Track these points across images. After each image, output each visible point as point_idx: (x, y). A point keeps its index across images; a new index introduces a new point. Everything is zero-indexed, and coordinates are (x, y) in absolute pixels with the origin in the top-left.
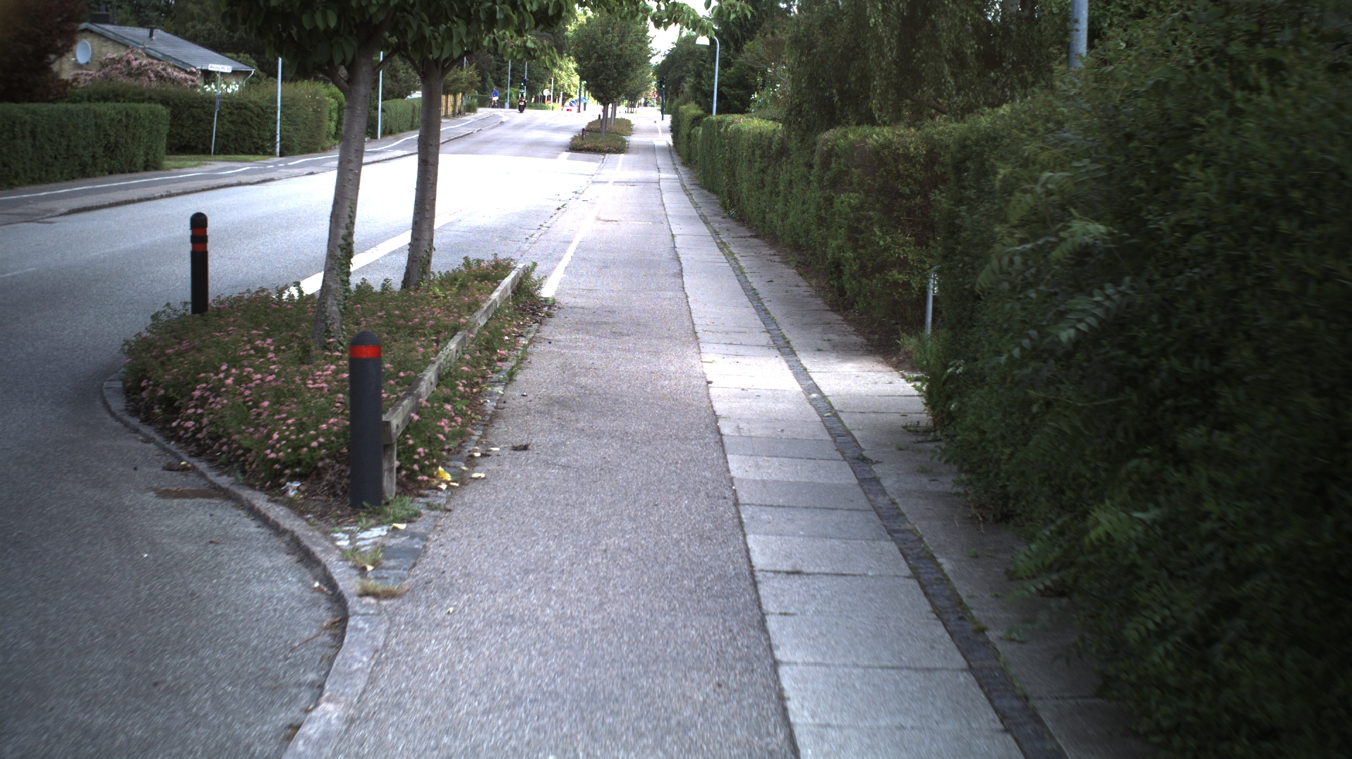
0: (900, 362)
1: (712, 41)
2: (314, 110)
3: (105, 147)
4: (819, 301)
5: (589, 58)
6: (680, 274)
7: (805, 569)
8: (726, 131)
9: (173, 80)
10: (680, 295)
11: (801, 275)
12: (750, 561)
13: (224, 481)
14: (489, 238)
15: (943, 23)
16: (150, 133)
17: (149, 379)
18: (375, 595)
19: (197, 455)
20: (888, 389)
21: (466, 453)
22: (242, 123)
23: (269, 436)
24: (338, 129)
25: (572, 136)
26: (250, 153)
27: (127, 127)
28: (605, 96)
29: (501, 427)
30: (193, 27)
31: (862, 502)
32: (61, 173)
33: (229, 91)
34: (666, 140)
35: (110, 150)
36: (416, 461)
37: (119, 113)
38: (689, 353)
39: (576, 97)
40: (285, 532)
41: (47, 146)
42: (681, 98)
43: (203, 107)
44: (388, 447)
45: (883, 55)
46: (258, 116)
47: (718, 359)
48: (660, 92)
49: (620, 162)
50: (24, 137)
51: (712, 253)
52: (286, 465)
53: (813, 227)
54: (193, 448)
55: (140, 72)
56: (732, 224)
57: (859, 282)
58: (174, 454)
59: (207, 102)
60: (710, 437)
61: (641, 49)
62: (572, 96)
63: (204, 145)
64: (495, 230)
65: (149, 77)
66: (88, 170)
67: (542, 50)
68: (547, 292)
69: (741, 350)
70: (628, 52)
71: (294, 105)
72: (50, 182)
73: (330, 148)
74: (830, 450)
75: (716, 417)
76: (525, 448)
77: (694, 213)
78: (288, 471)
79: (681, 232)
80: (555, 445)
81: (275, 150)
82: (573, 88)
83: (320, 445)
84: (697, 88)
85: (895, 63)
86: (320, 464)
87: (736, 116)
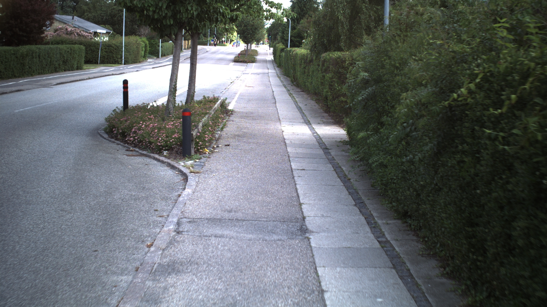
0: (344, 126)
1: (288, 20)
2: (136, 47)
3: (63, 61)
4: (322, 110)
5: (241, 26)
6: (275, 103)
7: (306, 169)
8: (292, 54)
9: (83, 36)
10: (275, 108)
11: (316, 103)
12: (291, 167)
13: (144, 152)
14: (208, 92)
15: (363, 17)
16: (78, 56)
17: (115, 128)
18: (194, 173)
19: (135, 147)
20: (338, 133)
21: (212, 146)
22: (110, 52)
23: (158, 139)
24: (145, 54)
25: (235, 56)
26: (113, 63)
27: (71, 54)
28: (247, 41)
29: (221, 141)
30: (87, 15)
31: (324, 157)
32: (48, 71)
33: (105, 40)
34: (271, 58)
35: (65, 62)
36: (199, 146)
37: (68, 48)
38: (277, 124)
39: (235, 41)
40: (165, 162)
41: (44, 61)
42: (277, 42)
43: (95, 46)
44: (192, 140)
45: (344, 28)
46: (116, 49)
47: (287, 126)
48: (268, 39)
49: (253, 66)
50: (36, 58)
51: (287, 96)
52: (163, 147)
53: (320, 86)
54: (133, 145)
55: (71, 33)
56: (294, 88)
57: (332, 102)
58: (127, 147)
59: (97, 44)
60: (282, 143)
61: (261, 22)
62: (234, 41)
63: (95, 60)
64: (209, 90)
65: (75, 35)
66: (57, 70)
67: (230, 29)
68: (230, 107)
69: (294, 124)
70: (256, 24)
71: (129, 45)
72: (45, 74)
73: (142, 62)
74: (318, 146)
75: (284, 139)
76: (229, 145)
77: (281, 84)
78: (164, 148)
79: (276, 90)
80: (237, 145)
81: (122, 62)
82: (234, 38)
83: (173, 141)
84: (282, 38)
85: (348, 30)
86: (173, 146)
87: (296, 48)
